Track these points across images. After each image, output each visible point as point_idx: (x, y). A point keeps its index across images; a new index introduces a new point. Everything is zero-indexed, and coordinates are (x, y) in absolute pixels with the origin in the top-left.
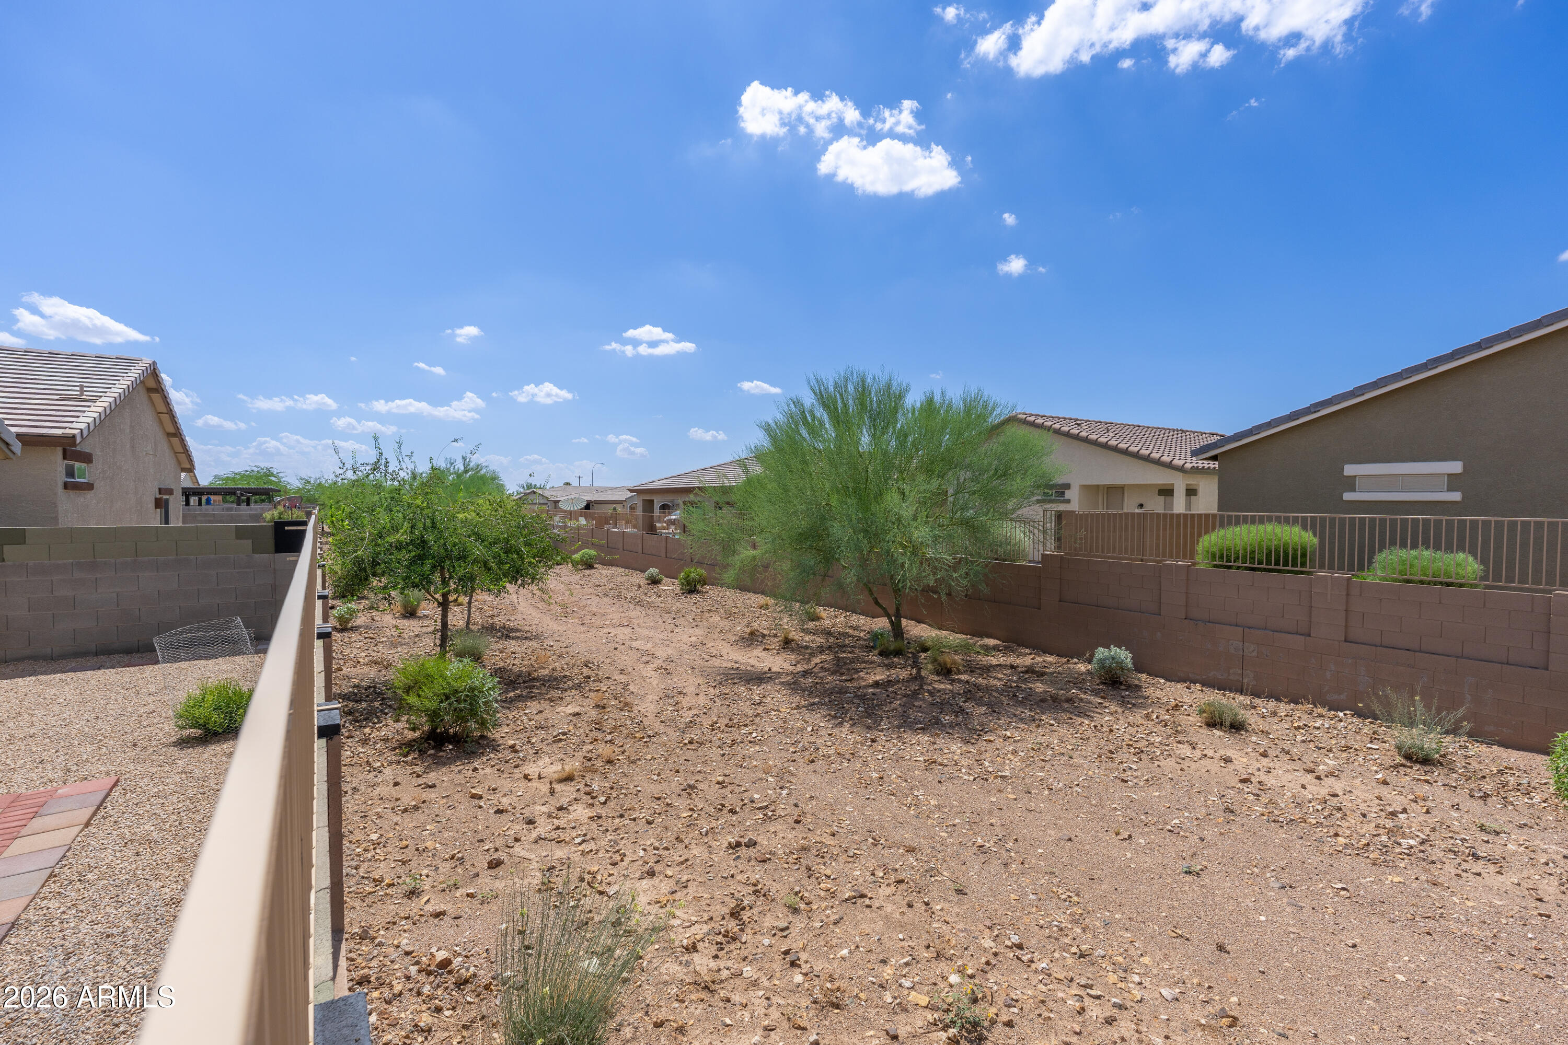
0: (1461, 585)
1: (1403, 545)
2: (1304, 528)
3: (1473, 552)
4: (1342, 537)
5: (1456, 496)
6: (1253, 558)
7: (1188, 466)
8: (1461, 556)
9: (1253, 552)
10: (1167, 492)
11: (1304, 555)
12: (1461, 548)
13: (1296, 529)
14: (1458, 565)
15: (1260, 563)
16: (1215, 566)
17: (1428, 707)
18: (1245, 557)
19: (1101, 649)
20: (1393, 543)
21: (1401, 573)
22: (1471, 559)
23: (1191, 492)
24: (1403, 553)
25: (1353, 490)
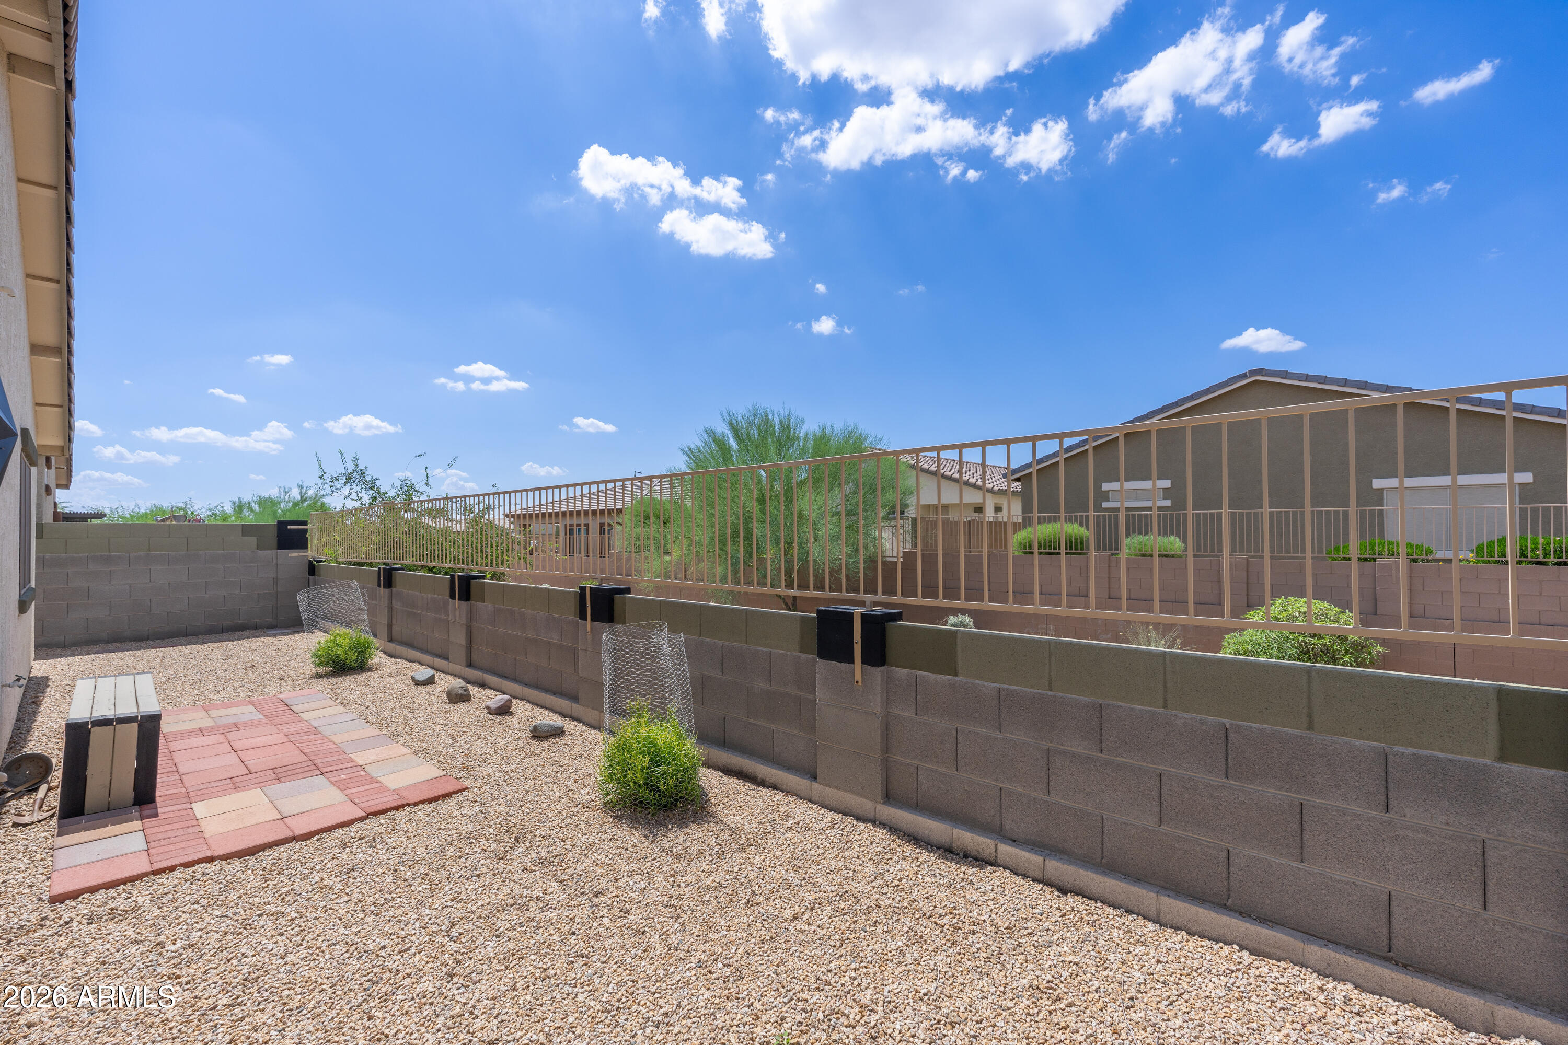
0: (1173, 556)
1: (1140, 533)
2: (1081, 525)
3: (1178, 535)
4: (1104, 531)
5: (1168, 503)
6: (1050, 546)
7: (996, 488)
8: (1172, 538)
9: (1050, 542)
10: (979, 509)
11: (1082, 543)
12: (1172, 533)
13: (1076, 526)
14: (1171, 544)
15: (1055, 549)
16: (1026, 553)
17: (1157, 633)
18: (1045, 545)
19: (951, 617)
20: (1134, 532)
21: (1140, 550)
22: (1177, 540)
23: (998, 509)
24: (1140, 538)
25: (1108, 501)
